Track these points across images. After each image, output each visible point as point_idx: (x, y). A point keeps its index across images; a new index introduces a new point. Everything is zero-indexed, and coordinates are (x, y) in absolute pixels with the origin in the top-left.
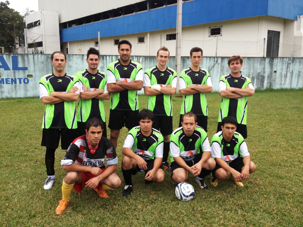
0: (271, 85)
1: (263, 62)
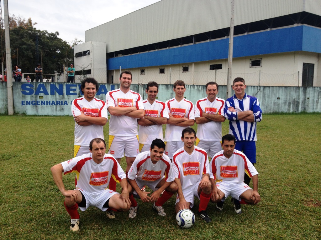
0: (305, 109)
1: (298, 91)
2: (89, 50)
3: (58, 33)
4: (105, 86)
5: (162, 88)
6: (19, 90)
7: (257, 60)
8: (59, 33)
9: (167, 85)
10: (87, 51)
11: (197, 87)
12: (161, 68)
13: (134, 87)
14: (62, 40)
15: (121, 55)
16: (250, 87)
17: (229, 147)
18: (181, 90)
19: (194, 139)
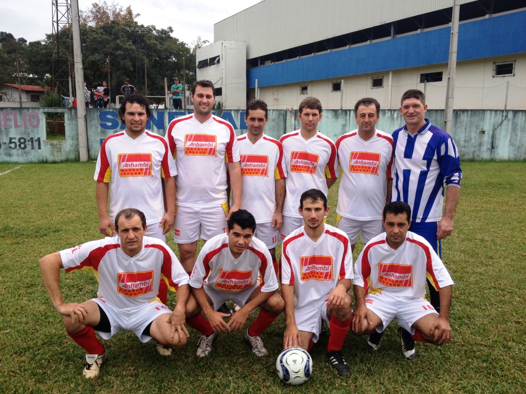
2: (219, 56)
3: (171, 30)
4: (230, 113)
5: (327, 117)
6: (96, 121)
7: (507, 63)
8: (173, 29)
9: (335, 111)
10: (215, 58)
11: (390, 114)
12: (335, 82)
13: (280, 114)
14: (178, 40)
15: (270, 61)
16: (488, 112)
17: (396, 226)
18: (311, 118)
19: (322, 211)
